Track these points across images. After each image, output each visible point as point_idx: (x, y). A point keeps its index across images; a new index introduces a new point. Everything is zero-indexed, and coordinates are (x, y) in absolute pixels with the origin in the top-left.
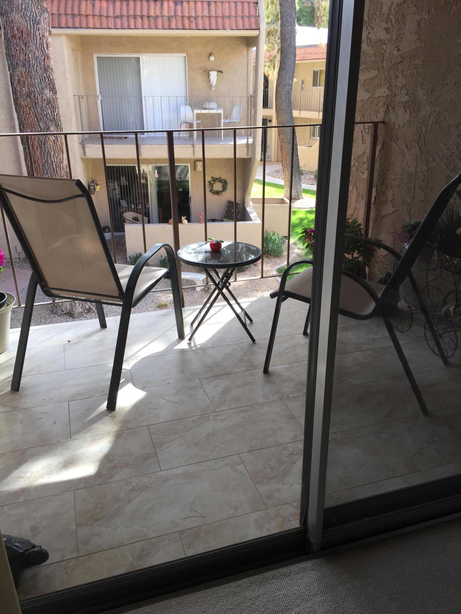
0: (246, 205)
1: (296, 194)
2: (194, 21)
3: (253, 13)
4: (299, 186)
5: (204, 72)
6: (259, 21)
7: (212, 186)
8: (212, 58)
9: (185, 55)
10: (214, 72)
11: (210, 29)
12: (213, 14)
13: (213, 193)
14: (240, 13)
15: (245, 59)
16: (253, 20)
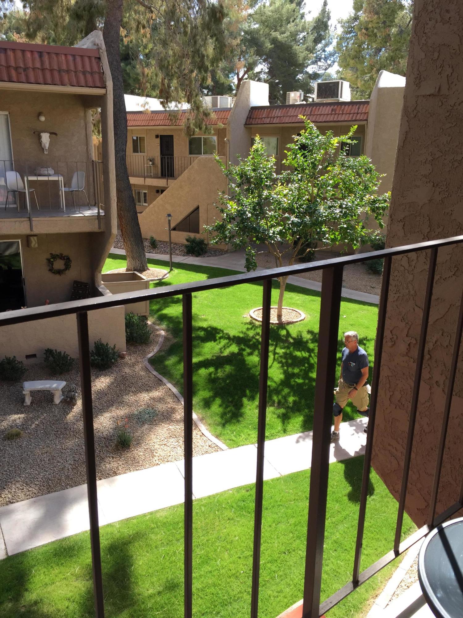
0: (96, 284)
1: (141, 266)
2: (23, 72)
3: (96, 68)
4: (143, 256)
5: (34, 133)
6: (104, 79)
7: (52, 264)
8: (43, 119)
9: (7, 113)
10: (46, 133)
11: (45, 84)
12: (47, 65)
13: (54, 273)
14: (80, 68)
15: (82, 121)
16: (97, 76)
